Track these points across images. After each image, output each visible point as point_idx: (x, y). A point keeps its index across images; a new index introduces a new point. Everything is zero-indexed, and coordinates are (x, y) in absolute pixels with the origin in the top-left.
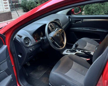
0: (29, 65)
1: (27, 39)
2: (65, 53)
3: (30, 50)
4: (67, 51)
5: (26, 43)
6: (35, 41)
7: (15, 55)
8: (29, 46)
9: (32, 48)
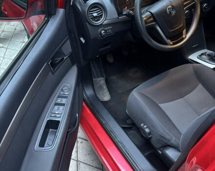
0: (111, 60)
1: (98, 7)
2: (194, 57)
3: (101, 34)
4: (202, 54)
5: (93, 16)
6: (116, 16)
7: (75, 36)
8: (99, 22)
9: (106, 29)
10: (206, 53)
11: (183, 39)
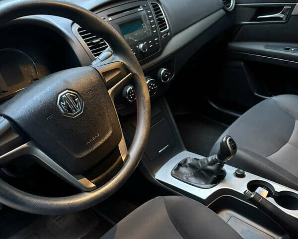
4: (180, 165)
10: (185, 161)
11: (122, 164)
